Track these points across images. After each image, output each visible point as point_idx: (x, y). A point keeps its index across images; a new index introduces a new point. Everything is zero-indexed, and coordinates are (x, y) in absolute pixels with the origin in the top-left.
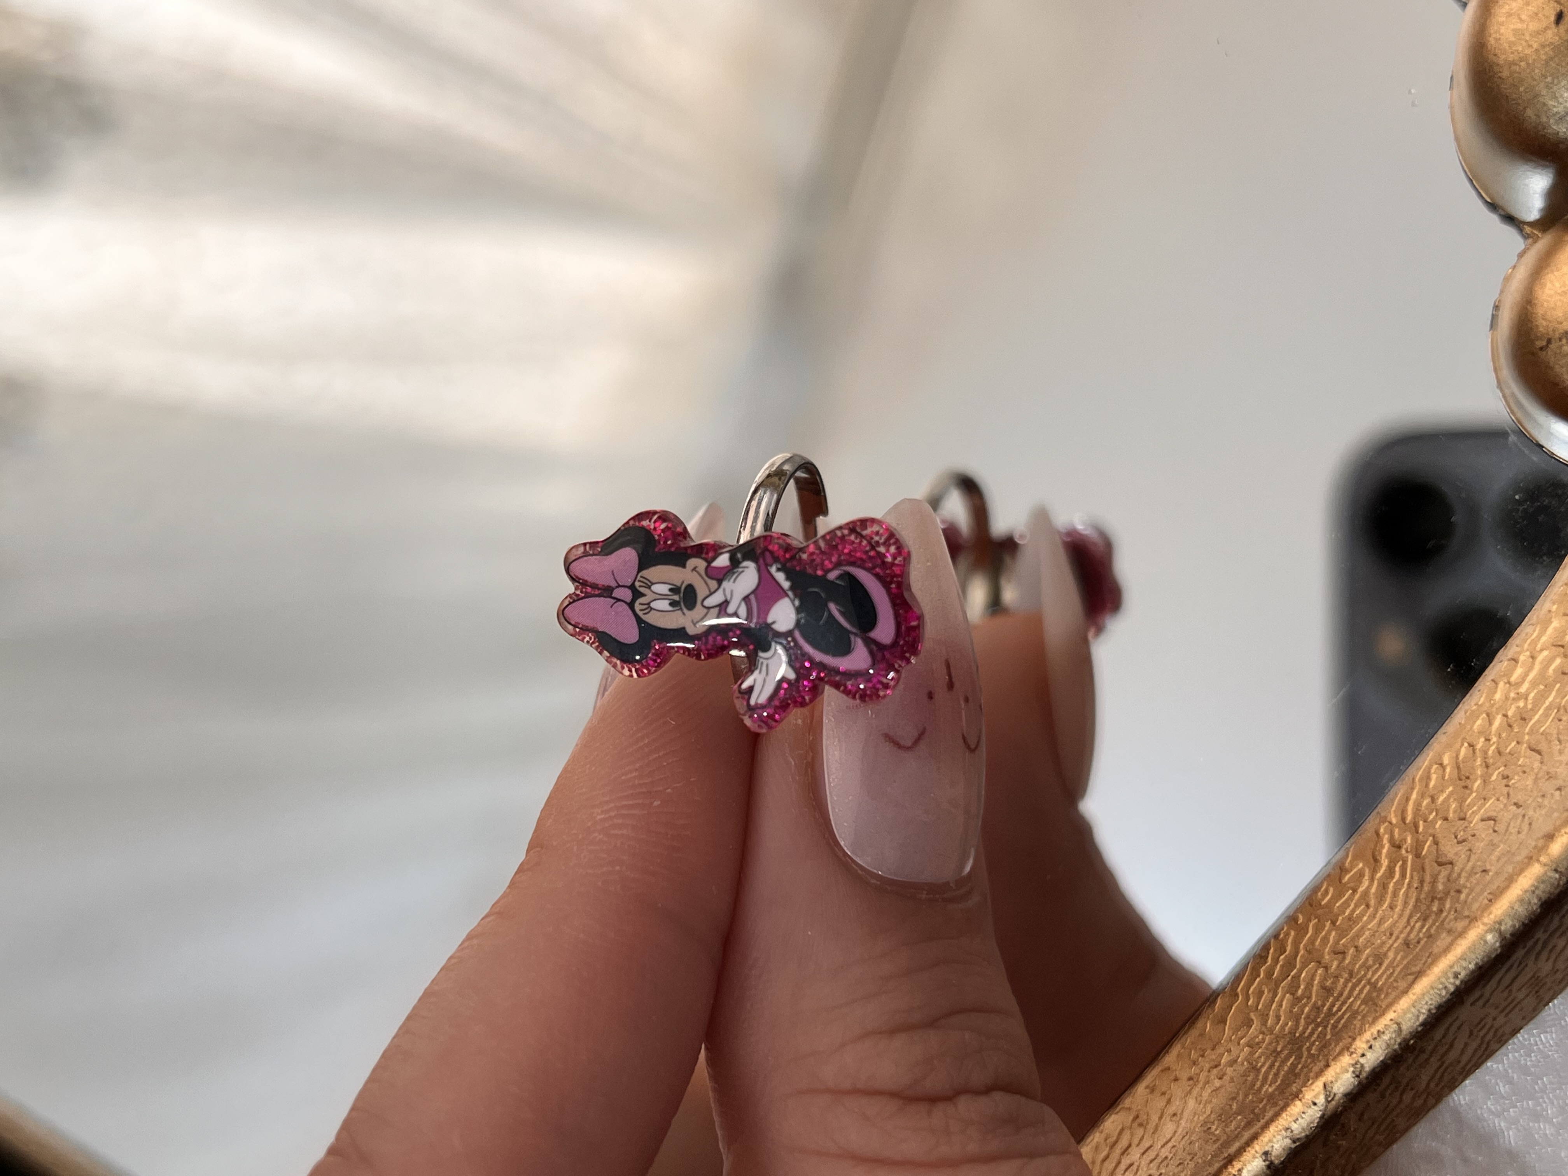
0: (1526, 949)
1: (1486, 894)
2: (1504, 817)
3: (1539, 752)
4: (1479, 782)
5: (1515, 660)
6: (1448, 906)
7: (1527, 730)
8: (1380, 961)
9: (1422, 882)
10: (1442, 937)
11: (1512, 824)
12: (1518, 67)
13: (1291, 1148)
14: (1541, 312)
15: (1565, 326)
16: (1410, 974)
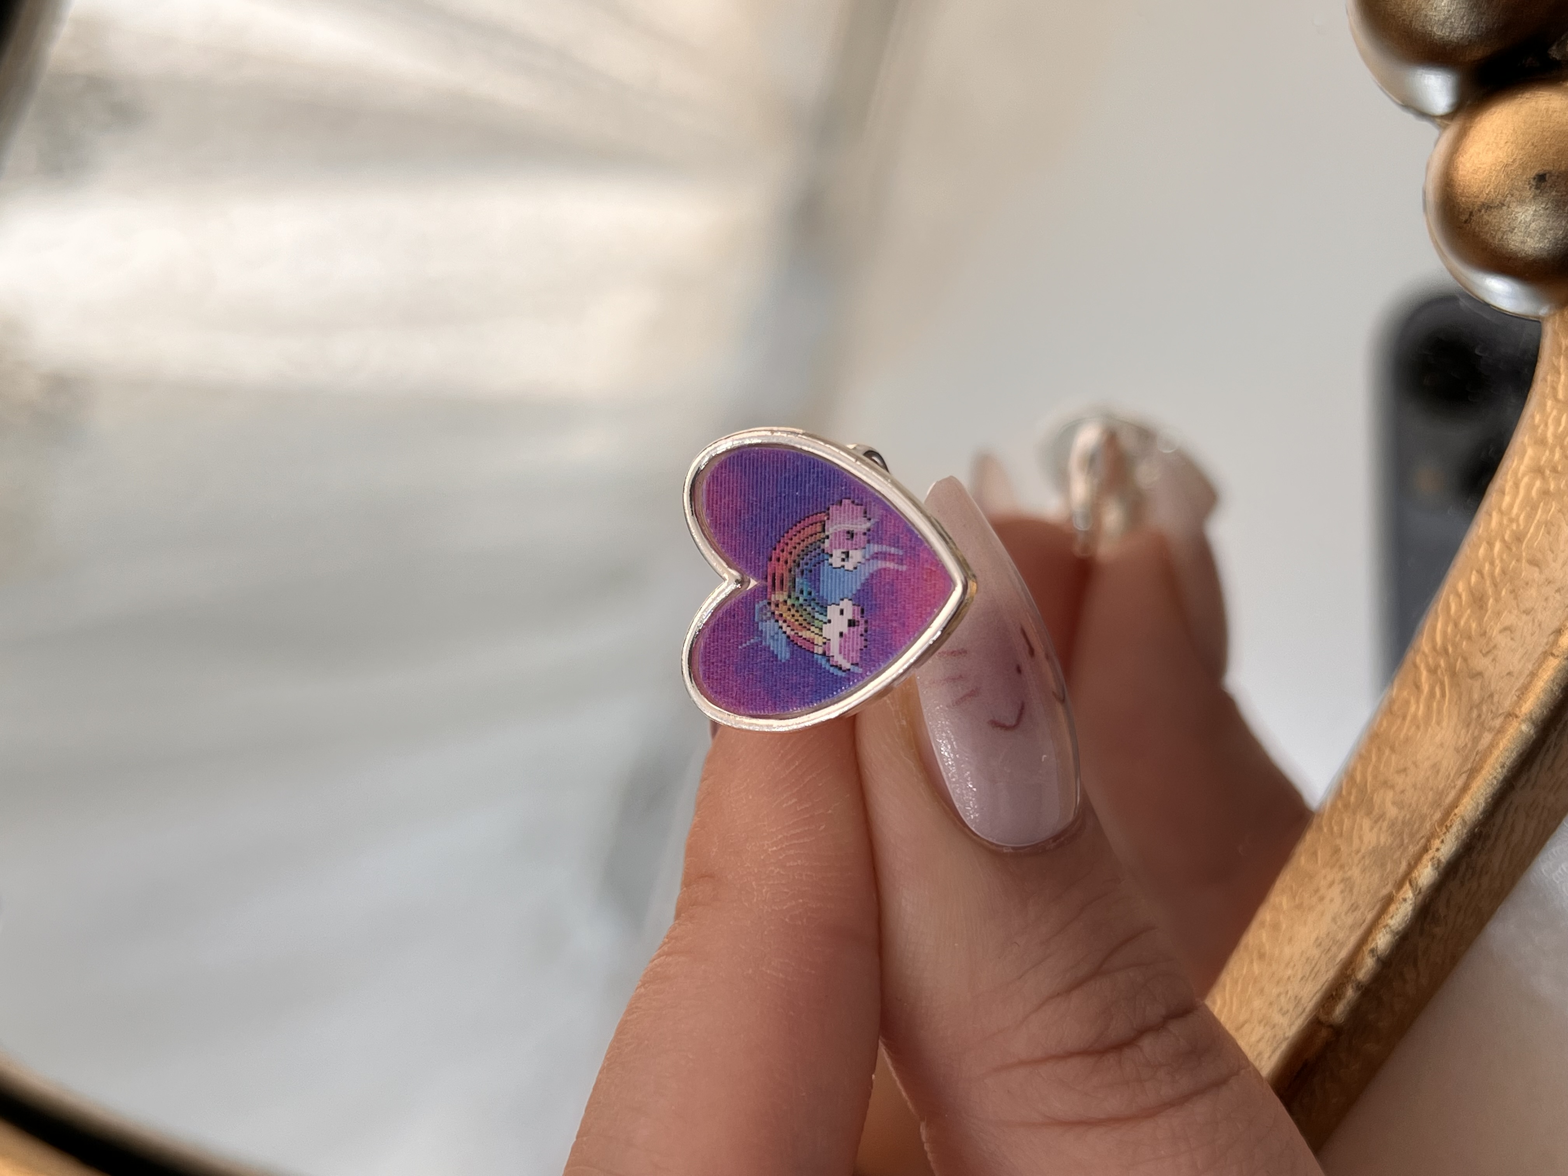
0: (1556, 733)
1: (1513, 692)
2: (1518, 625)
3: (1537, 564)
4: (1491, 601)
5: (1503, 492)
6: (1485, 710)
7: (1523, 548)
9: (1460, 696)
10: (1484, 736)
11: (1525, 629)
14: (1459, 191)
15: (1483, 198)
16: (1463, 773)
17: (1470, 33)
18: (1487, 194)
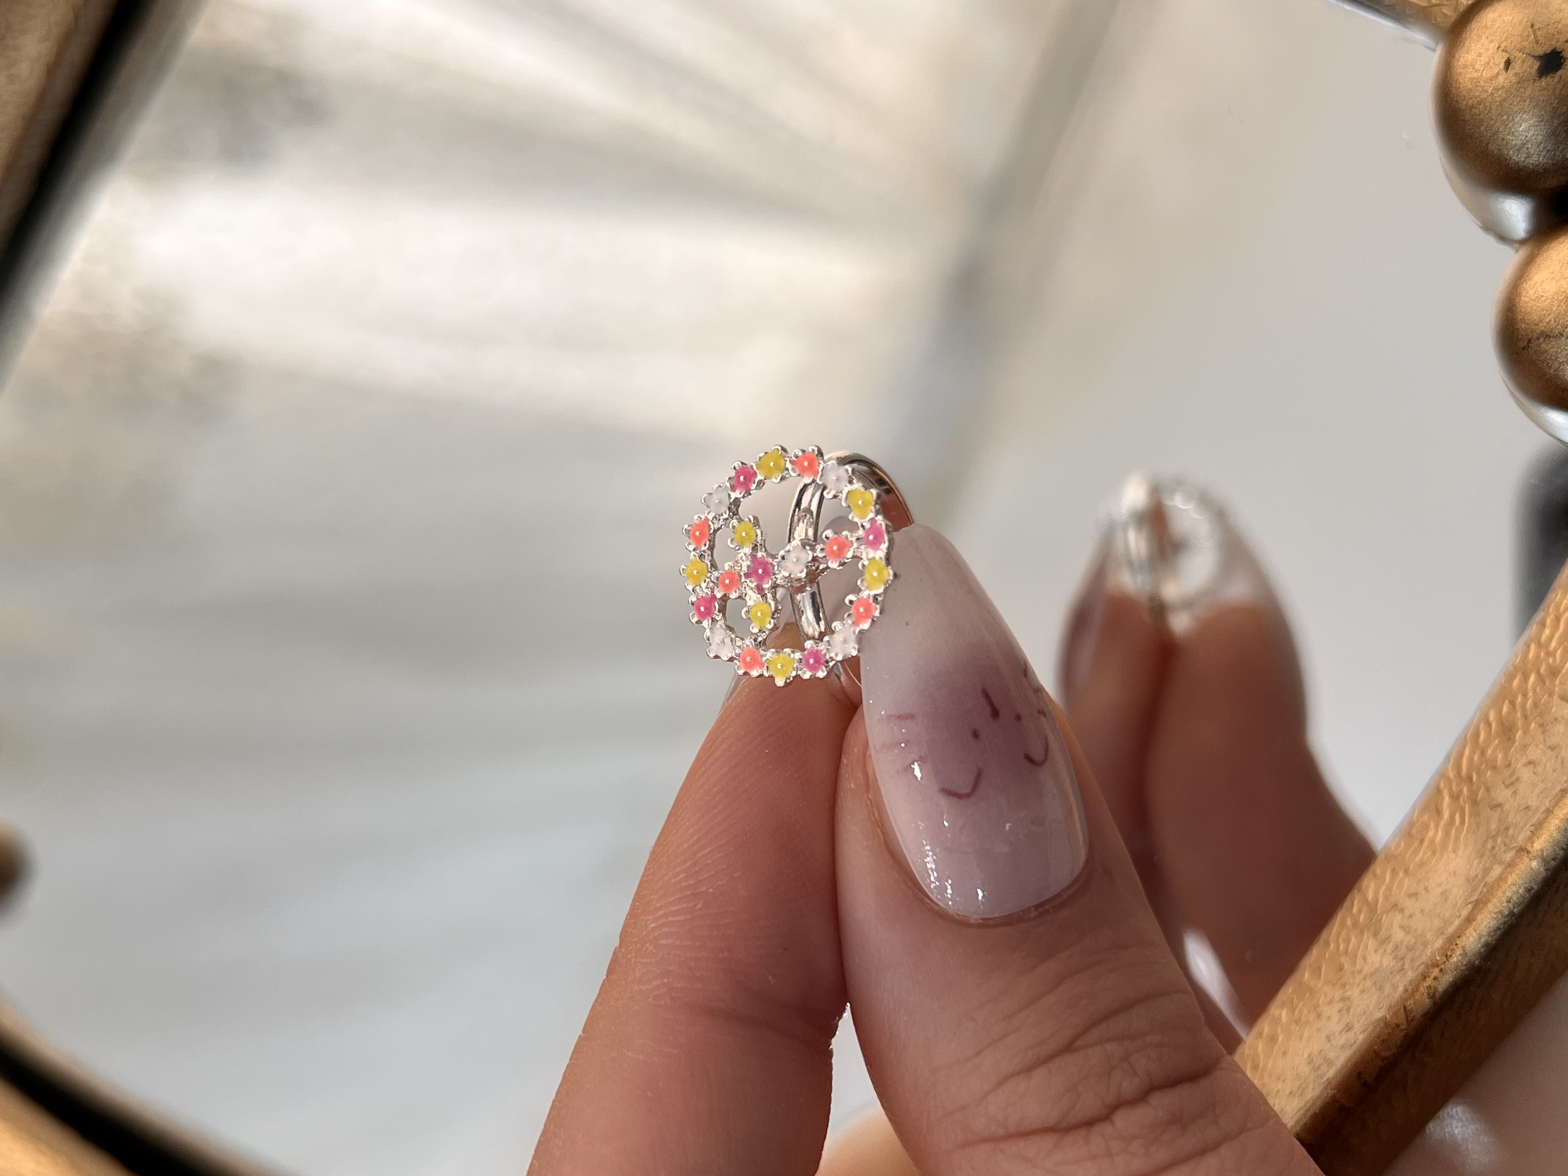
2: (1542, 759)
9: (1478, 825)
12: (1477, 110)
14: (1520, 317)
15: (1541, 327)
16: (1469, 904)
17: (1545, 160)
18: (1547, 323)
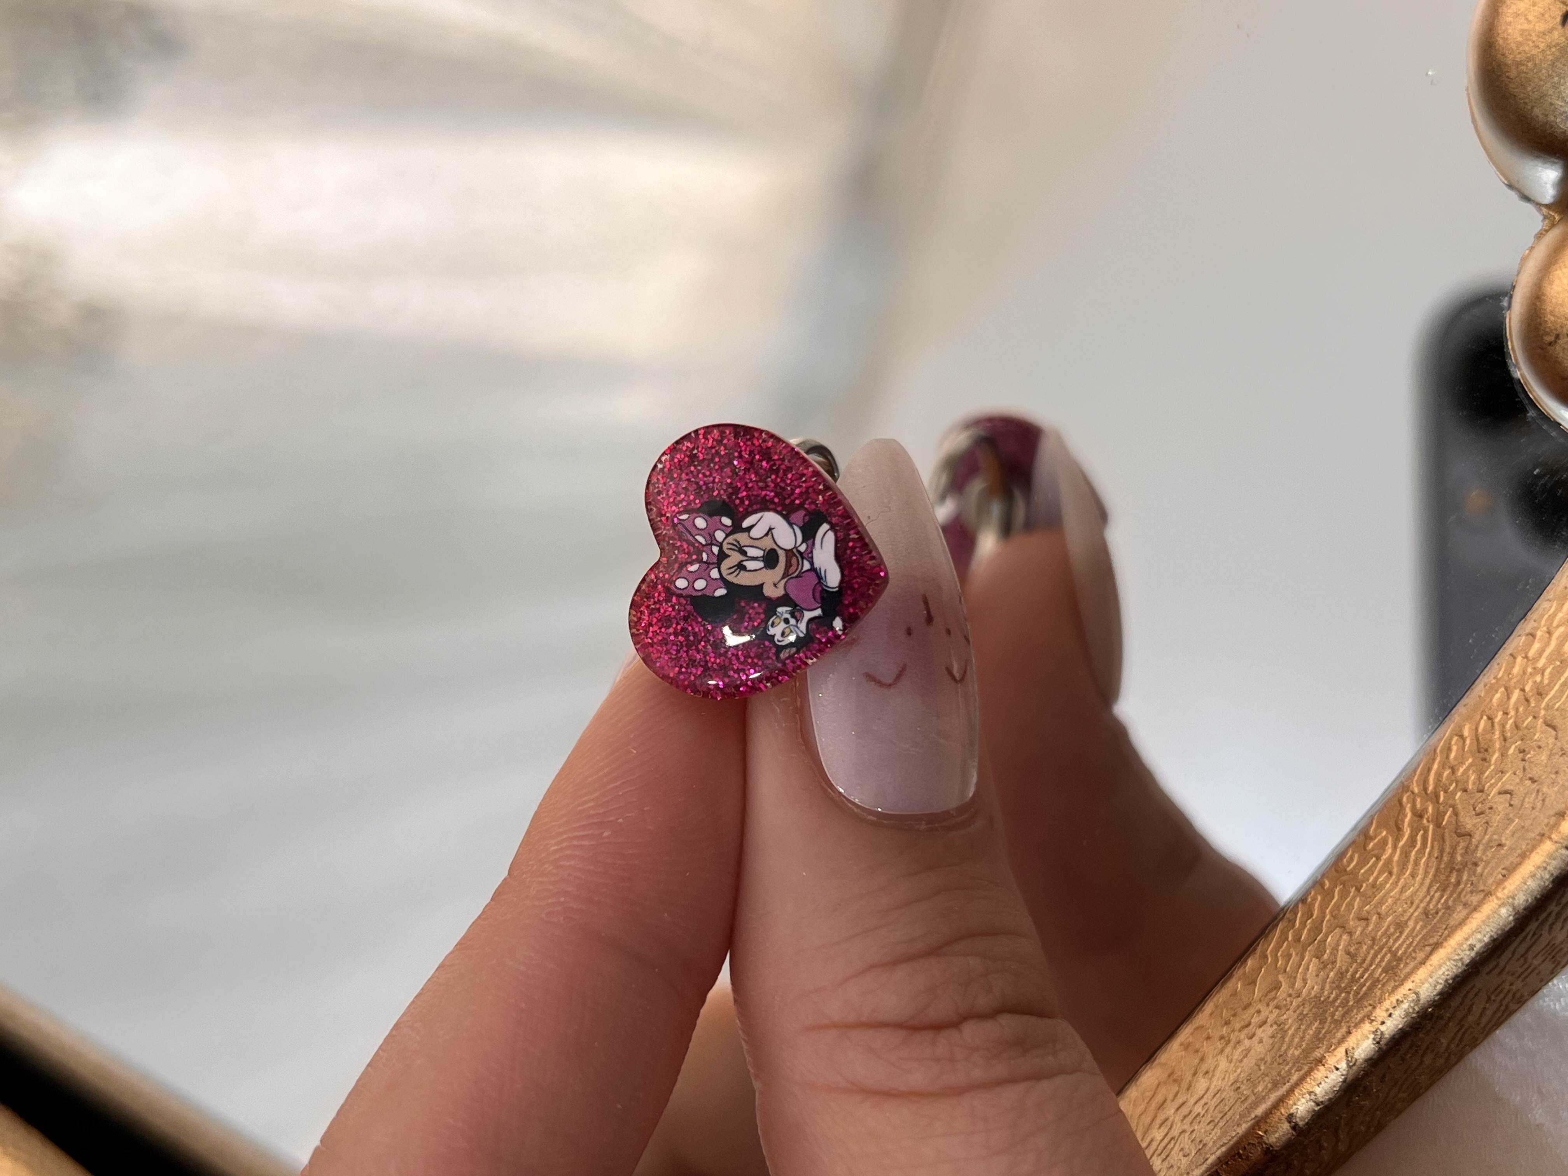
0: (1540, 921)
1: (1500, 869)
2: (1520, 791)
3: (1554, 728)
4: (1496, 755)
5: (1532, 635)
6: (1465, 878)
7: (1543, 705)
8: (1400, 929)
9: (1442, 851)
10: (1458, 910)
11: (1527, 800)
12: (1525, 67)
13: (1314, 1111)
14: (1550, 308)
16: (1428, 945)
